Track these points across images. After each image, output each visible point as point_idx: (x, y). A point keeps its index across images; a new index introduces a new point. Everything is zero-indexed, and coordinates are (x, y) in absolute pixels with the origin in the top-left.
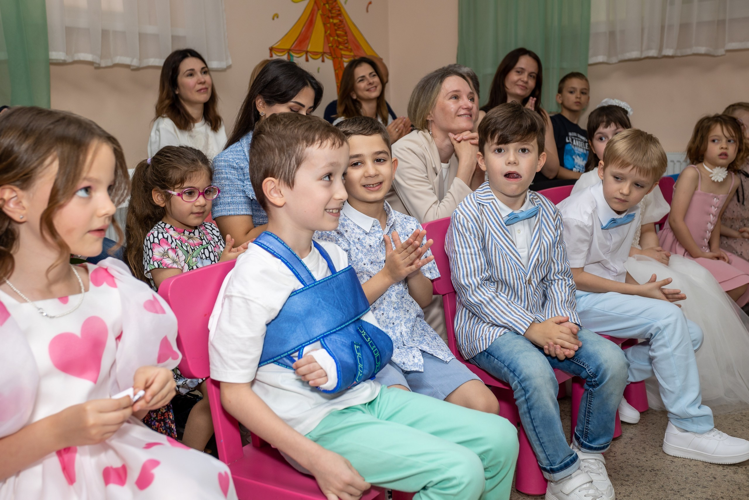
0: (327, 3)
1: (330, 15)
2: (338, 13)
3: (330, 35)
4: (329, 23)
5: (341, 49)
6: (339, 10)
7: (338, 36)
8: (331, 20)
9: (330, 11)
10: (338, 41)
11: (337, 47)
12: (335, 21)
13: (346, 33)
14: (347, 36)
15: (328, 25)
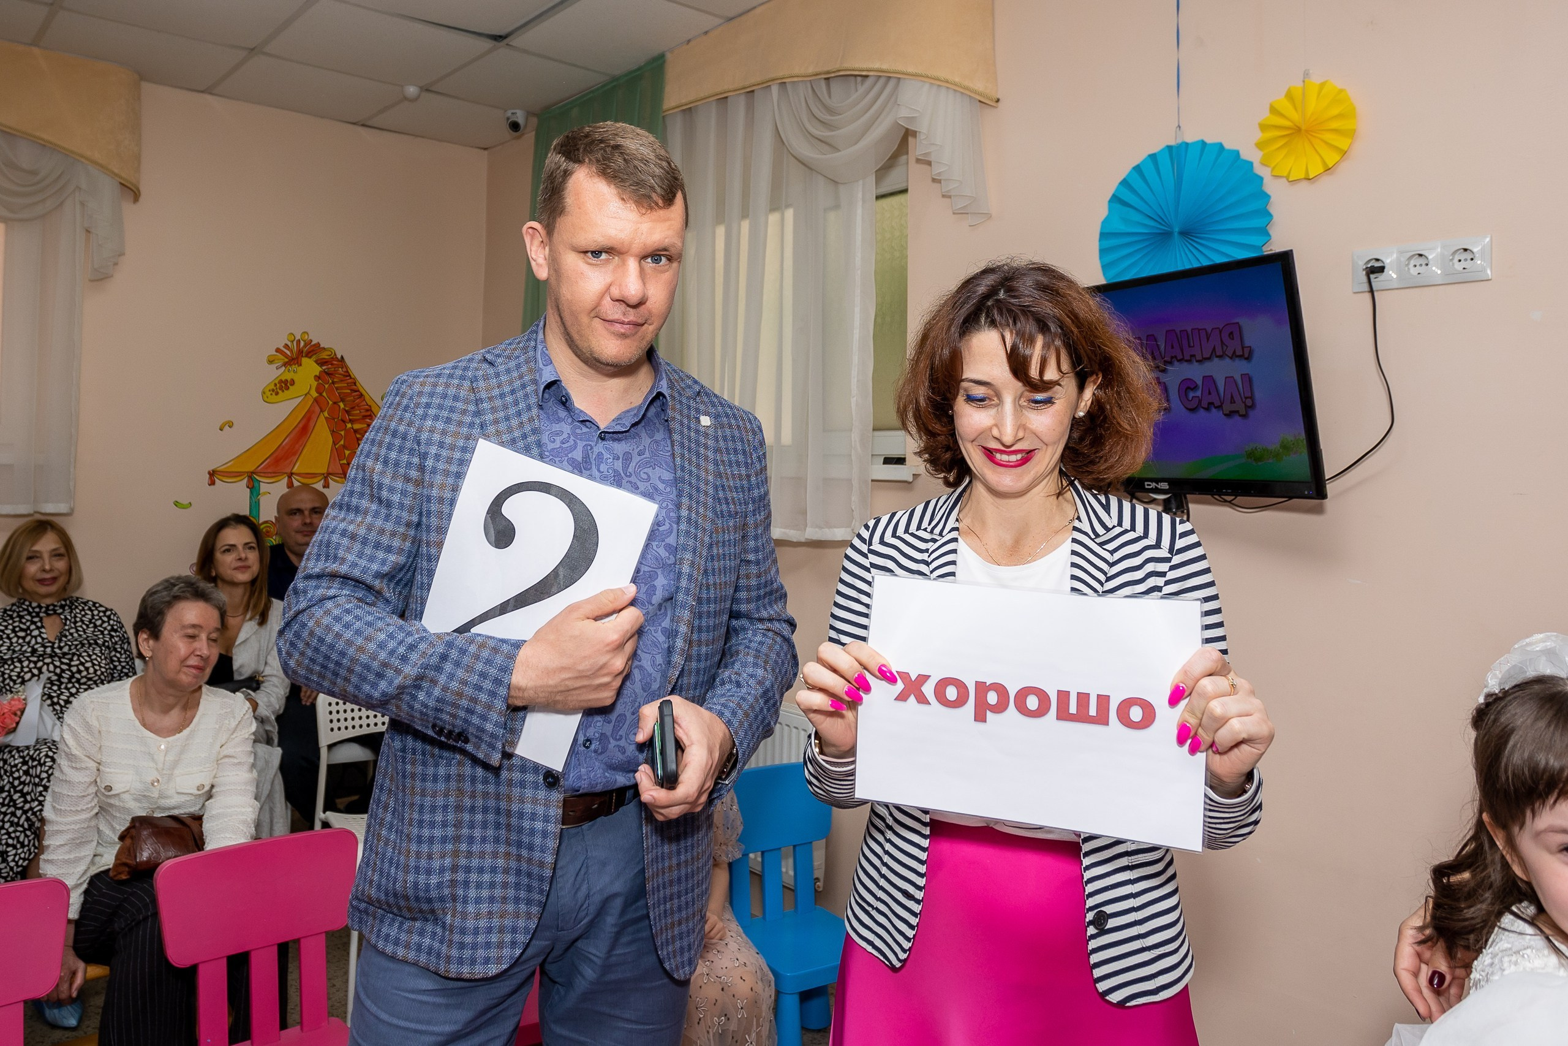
0: (342, 400)
1: (347, 418)
2: (365, 413)
3: (345, 447)
4: (345, 429)
6: (370, 410)
8: (349, 425)
9: (347, 412)
12: (357, 426)
15: (342, 433)
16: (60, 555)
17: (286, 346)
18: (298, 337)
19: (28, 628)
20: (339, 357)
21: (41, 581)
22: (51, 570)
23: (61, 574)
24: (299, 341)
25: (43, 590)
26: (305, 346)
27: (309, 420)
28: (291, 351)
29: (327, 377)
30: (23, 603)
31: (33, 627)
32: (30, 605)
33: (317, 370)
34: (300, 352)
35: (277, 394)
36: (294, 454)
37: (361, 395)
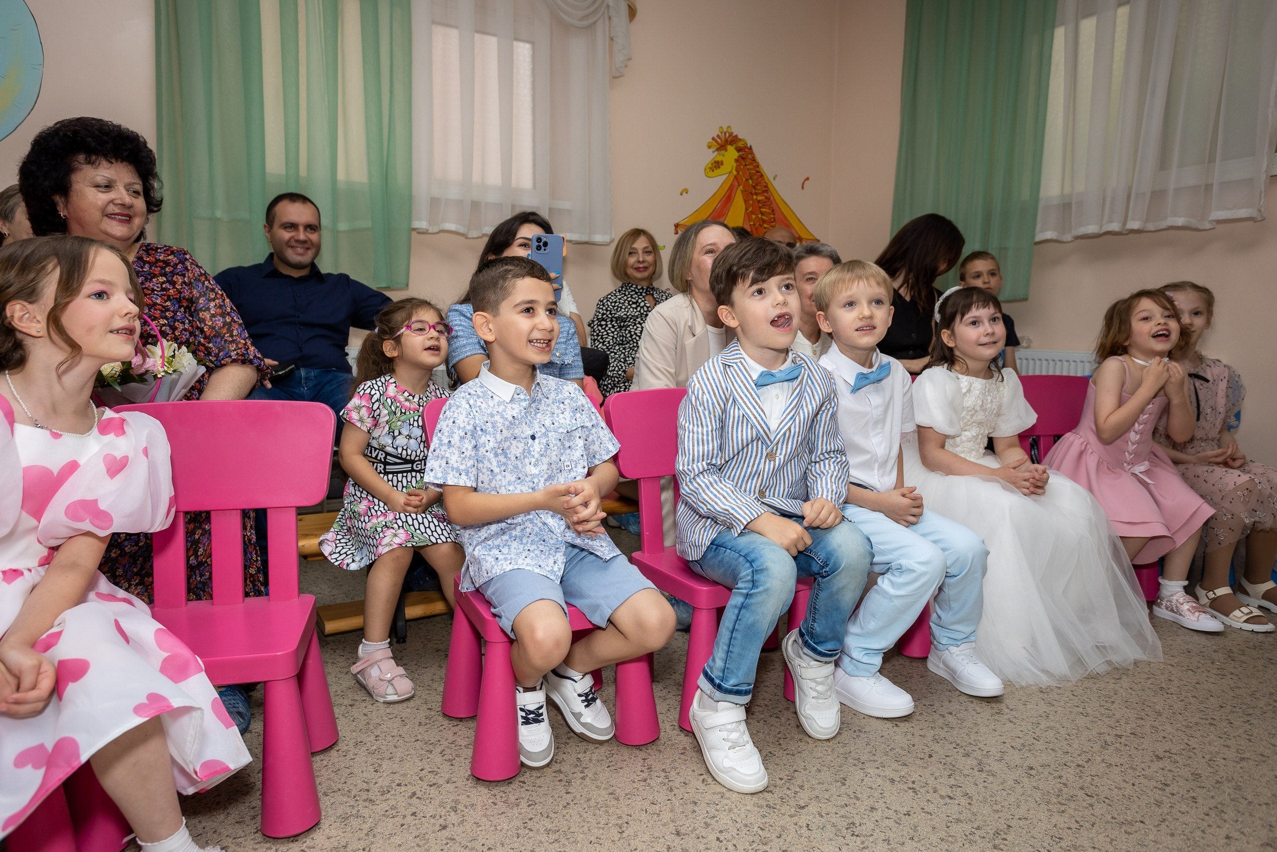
0: (751, 178)
1: (754, 191)
2: (764, 189)
3: (752, 212)
4: (752, 199)
5: (765, 228)
6: (766, 186)
7: (762, 214)
8: (755, 197)
9: (754, 187)
10: (762, 219)
11: (761, 225)
12: (760, 198)
13: (773, 211)
14: (774, 214)
15: (751, 202)
16: (649, 252)
17: (718, 136)
18: (725, 130)
19: (637, 301)
20: (749, 146)
21: (637, 269)
22: (643, 262)
23: (650, 265)
24: (725, 133)
25: (638, 275)
26: (729, 136)
27: (732, 191)
28: (721, 140)
29: (742, 161)
30: (631, 286)
31: (640, 301)
32: (636, 288)
33: (736, 155)
34: (726, 141)
35: (713, 171)
36: (723, 216)
37: (762, 176)
